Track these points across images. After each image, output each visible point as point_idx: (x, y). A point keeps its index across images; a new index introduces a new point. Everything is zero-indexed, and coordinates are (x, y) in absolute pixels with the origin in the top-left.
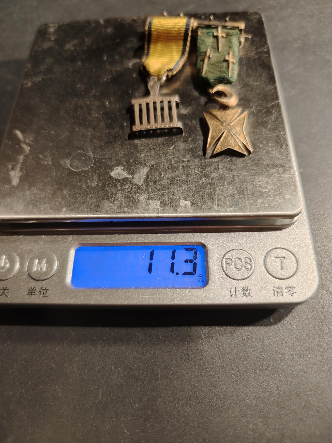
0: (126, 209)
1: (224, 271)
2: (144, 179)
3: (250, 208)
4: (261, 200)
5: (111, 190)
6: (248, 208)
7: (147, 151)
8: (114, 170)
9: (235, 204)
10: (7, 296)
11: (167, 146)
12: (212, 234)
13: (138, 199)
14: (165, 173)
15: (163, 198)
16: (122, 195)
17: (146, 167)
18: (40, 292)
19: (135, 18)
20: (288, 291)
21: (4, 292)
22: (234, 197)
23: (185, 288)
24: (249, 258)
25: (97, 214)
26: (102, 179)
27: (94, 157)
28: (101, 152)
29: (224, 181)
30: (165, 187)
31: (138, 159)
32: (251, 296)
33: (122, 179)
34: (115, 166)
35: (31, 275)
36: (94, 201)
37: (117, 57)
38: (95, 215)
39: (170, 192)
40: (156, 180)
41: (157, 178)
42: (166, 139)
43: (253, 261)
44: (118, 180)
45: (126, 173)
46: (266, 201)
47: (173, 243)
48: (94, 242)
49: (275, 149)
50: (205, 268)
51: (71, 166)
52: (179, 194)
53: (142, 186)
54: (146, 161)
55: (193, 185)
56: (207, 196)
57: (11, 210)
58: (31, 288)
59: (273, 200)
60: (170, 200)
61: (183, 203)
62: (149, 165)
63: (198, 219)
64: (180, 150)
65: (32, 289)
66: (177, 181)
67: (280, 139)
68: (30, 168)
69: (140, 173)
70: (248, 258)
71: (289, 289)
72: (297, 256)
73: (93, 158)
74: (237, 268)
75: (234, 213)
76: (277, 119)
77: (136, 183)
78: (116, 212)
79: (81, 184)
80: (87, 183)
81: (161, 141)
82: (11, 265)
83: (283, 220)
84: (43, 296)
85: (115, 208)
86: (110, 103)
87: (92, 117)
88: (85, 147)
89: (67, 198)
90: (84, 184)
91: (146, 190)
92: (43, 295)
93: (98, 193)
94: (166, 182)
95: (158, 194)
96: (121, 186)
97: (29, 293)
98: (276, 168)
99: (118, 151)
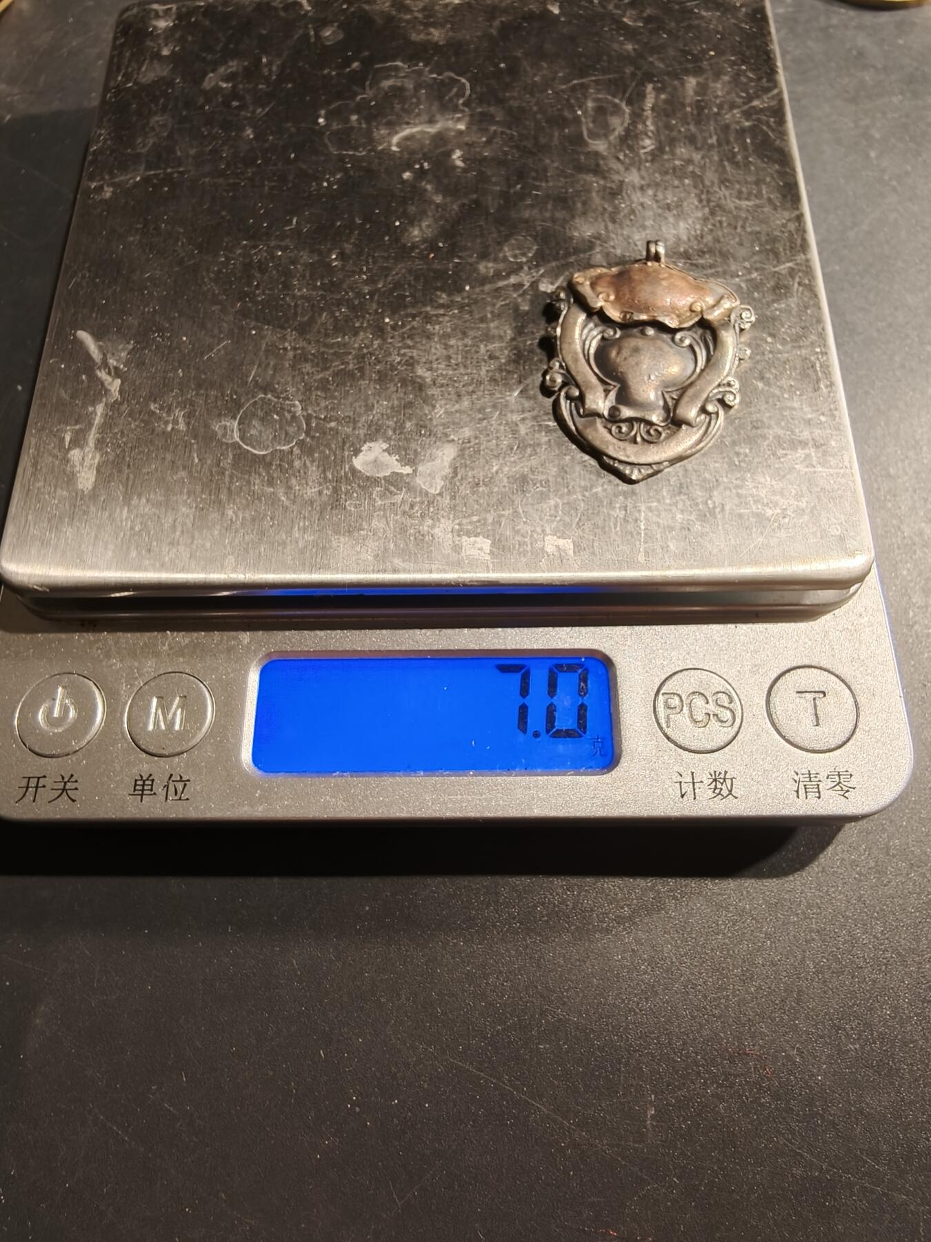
0: (397, 562)
1: (661, 728)
2: (446, 478)
3: (732, 557)
4: (761, 539)
5: (356, 507)
6: (727, 560)
7: (451, 400)
8: (363, 453)
9: (691, 549)
10: (73, 801)
11: (505, 385)
13: (429, 532)
14: (501, 461)
15: (499, 531)
16: (388, 523)
17: (451, 444)
20: (833, 784)
21: (64, 789)
22: (689, 529)
24: (727, 694)
25: (322, 575)
26: (330, 476)
27: (305, 413)
28: (325, 398)
29: (660, 485)
30: (502, 501)
31: (427, 422)
33: (385, 478)
34: (365, 442)
35: (141, 742)
36: (311, 539)
37: (354, 117)
39: (515, 514)
40: (477, 480)
41: (481, 474)
42: (501, 366)
43: (738, 703)
44: (375, 480)
45: (397, 460)
46: (775, 541)
47: (524, 651)
48: (311, 648)
49: (801, 395)
51: (242, 438)
52: (541, 519)
53: (439, 498)
54: (448, 427)
55: (579, 496)
56: (615, 528)
57: (77, 560)
58: (141, 776)
59: (793, 539)
60: (517, 538)
61: (552, 544)
62: (456, 439)
64: (540, 397)
66: (534, 485)
67: (813, 365)
68: (124, 440)
69: (433, 460)
70: (724, 693)
71: (838, 779)
72: (857, 689)
73: (303, 416)
74: (696, 722)
76: (806, 308)
77: (423, 487)
78: (373, 570)
80: (288, 487)
81: (487, 371)
82: (79, 714)
83: (819, 592)
84: (177, 798)
85: (370, 559)
86: (342, 256)
87: (294, 297)
88: (278, 384)
89: (237, 531)
90: (283, 491)
91: (453, 508)
92: (176, 794)
93: (321, 518)
94: (504, 486)
95: (485, 519)
96: (382, 496)
97: (136, 792)
98: (802, 449)
99: (371, 397)
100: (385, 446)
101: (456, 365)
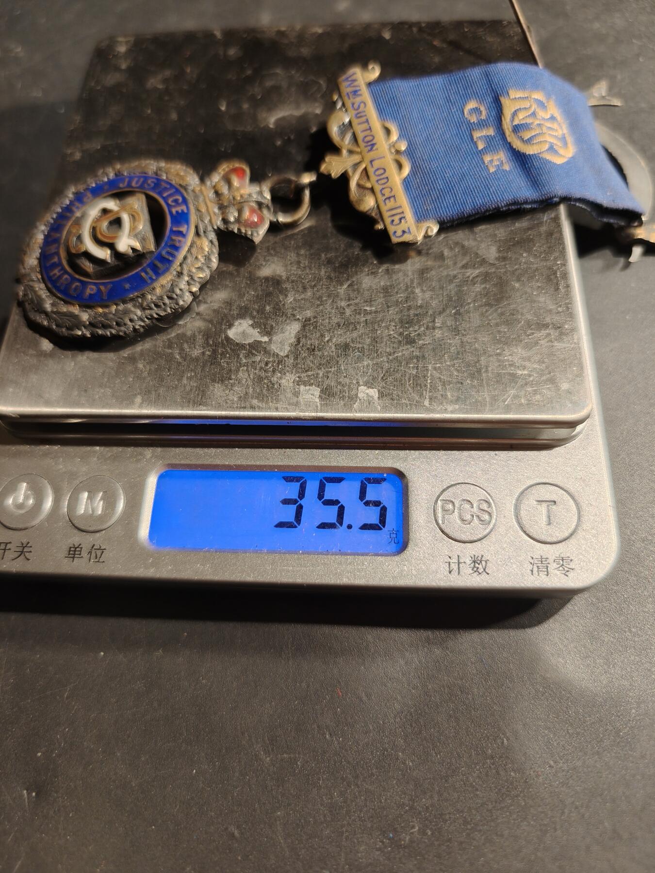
0: (255, 402)
1: (438, 524)
2: (292, 345)
3: (491, 405)
4: (513, 392)
5: (227, 363)
6: (488, 405)
7: (299, 291)
8: (235, 327)
9: (463, 397)
10: (28, 560)
11: (337, 281)
12: (417, 452)
13: (278, 382)
14: (331, 334)
15: (327, 382)
16: (249, 375)
17: (296, 322)
18: (90, 553)
19: (283, 29)
20: (558, 566)
21: (22, 552)
22: (462, 383)
23: (363, 555)
24: (486, 501)
25: (201, 410)
26: (211, 342)
28: (212, 290)
29: (443, 352)
30: (330, 362)
31: (281, 306)
32: (488, 574)
33: (249, 344)
34: (237, 319)
35: (75, 522)
36: (195, 385)
37: (246, 106)
38: (196, 410)
39: (339, 371)
40: (313, 347)
41: (317, 343)
42: (335, 269)
43: (494, 507)
44: (242, 345)
45: (258, 332)
46: (523, 393)
47: (343, 468)
48: (194, 462)
49: (546, 293)
50: (401, 517)
52: (357, 375)
53: (286, 359)
54: (296, 310)
55: (385, 359)
56: (409, 381)
57: (38, 397)
58: (74, 545)
59: (535, 392)
60: (339, 387)
61: (363, 392)
62: (300, 318)
63: (392, 425)
64: (362, 290)
65: (76, 548)
66: (353, 351)
67: (555, 273)
69: (284, 333)
70: (484, 501)
71: (562, 562)
72: (579, 500)
74: (463, 520)
75: (459, 414)
76: (552, 234)
77: (276, 351)
78: (237, 407)
79: (170, 351)
80: (182, 349)
81: (326, 272)
82: (36, 501)
83: (554, 430)
84: (96, 560)
85: (235, 399)
89: (144, 378)
90: (178, 352)
91: (295, 366)
93: (203, 370)
94: (333, 352)
95: (318, 374)
96: (247, 356)
97: (70, 556)
98: (545, 330)
99: (244, 289)
100: (250, 322)
101: (304, 267)
